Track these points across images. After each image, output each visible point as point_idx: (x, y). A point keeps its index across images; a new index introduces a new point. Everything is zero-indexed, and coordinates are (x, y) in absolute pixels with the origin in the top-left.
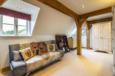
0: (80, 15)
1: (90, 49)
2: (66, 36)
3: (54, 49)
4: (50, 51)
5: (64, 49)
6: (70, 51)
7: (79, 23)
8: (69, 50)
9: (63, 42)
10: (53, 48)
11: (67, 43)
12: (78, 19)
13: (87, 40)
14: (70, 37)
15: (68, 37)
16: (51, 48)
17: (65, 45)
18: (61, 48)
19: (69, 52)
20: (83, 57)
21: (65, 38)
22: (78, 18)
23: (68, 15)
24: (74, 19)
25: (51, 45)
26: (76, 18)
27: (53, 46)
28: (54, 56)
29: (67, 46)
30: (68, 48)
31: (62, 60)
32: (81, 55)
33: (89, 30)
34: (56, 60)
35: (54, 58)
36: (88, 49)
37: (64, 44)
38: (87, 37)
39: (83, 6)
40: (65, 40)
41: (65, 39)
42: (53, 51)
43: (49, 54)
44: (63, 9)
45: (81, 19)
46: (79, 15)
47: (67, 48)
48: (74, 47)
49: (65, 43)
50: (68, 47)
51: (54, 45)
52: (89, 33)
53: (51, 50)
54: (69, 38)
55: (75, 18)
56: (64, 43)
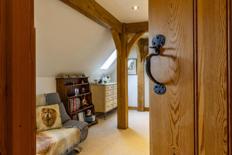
0: (126, 23)
1: (144, 111)
2: (87, 78)
3: (58, 121)
4: (47, 128)
5: (81, 116)
6: (99, 121)
7: (122, 45)
8: (96, 120)
9: (78, 97)
10: (54, 118)
11: (89, 98)
12: (120, 34)
13: (139, 87)
14: (96, 81)
15: (91, 80)
16: (48, 119)
17: (85, 105)
18: (74, 115)
19: (95, 124)
20: (133, 133)
21: (83, 83)
22: (120, 32)
23: (99, 23)
24: (112, 32)
25: (49, 110)
26: (116, 30)
27: (53, 110)
28: (63, 141)
29: (89, 109)
30: (93, 113)
31: (81, 149)
32: (128, 127)
33: (143, 61)
34: (67, 151)
35: (63, 146)
36: (141, 111)
37: (81, 103)
38: (138, 79)
39: (136, 8)
40: (83, 89)
41: (83, 86)
42: (55, 126)
43: (49, 138)
44: (88, 7)
45: (127, 34)
46: (123, 24)
47: (89, 114)
48: (107, 110)
49: (84, 100)
50: (92, 109)
51: (56, 107)
52: (142, 70)
53: (48, 125)
54: (94, 82)
55: (114, 31)
56: (81, 99)
